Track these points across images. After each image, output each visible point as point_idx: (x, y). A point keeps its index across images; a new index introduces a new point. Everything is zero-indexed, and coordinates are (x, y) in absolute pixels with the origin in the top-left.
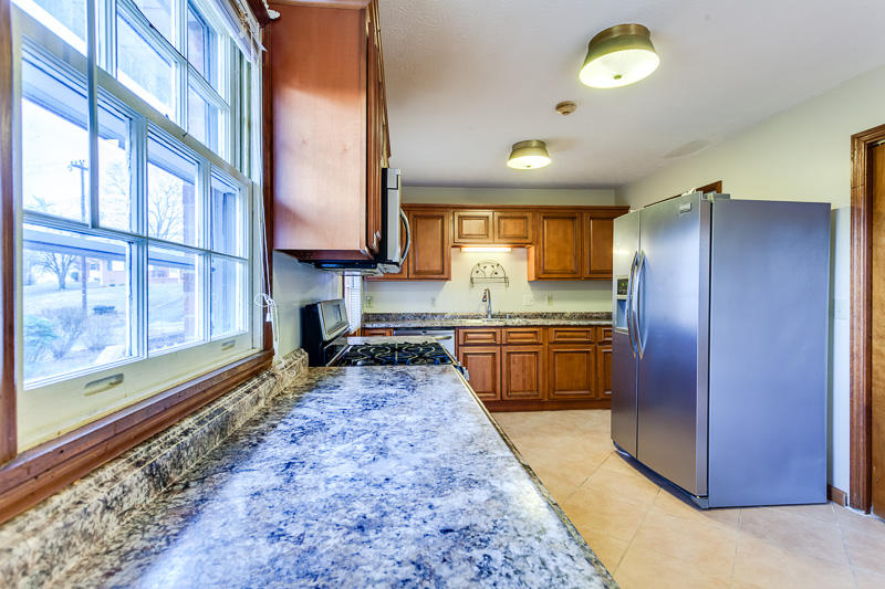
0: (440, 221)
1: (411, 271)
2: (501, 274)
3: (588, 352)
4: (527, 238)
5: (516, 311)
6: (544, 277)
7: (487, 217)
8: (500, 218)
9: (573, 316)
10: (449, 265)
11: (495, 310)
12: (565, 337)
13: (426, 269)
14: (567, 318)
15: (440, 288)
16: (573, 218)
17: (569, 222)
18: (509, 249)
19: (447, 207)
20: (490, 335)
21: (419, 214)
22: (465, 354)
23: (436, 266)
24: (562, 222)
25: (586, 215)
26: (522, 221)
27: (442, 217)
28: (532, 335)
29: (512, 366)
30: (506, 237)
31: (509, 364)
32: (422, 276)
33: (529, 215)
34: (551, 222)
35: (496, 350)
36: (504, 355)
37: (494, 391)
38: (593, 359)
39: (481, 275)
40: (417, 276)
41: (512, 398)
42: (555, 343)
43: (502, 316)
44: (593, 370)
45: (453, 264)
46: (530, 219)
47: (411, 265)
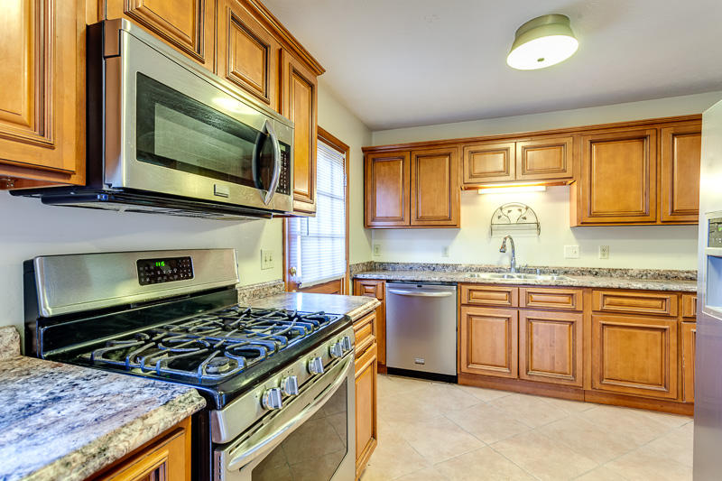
0: (447, 159)
1: (413, 217)
2: (531, 219)
3: (665, 329)
4: (564, 171)
5: (552, 264)
6: (591, 222)
7: (507, 149)
8: (525, 148)
9: (643, 275)
10: (459, 210)
11: (520, 263)
12: (621, 305)
13: (431, 215)
14: (632, 277)
15: (453, 237)
16: (642, 138)
17: (635, 145)
18: (544, 188)
19: (455, 143)
20: (504, 295)
21: (423, 153)
22: (470, 316)
23: (442, 211)
24: (621, 144)
25: (666, 132)
26: (558, 150)
27: (449, 155)
28: (566, 299)
29: (535, 337)
30: (533, 172)
31: (529, 334)
32: (426, 223)
33: (569, 140)
34: (603, 146)
35: (513, 314)
36: (523, 322)
37: (509, 366)
38: (673, 340)
39: (504, 220)
40: (420, 223)
41: (535, 379)
42: (603, 311)
43: (532, 271)
44: (673, 356)
45: (463, 209)
46: (569, 147)
47: (413, 211)
